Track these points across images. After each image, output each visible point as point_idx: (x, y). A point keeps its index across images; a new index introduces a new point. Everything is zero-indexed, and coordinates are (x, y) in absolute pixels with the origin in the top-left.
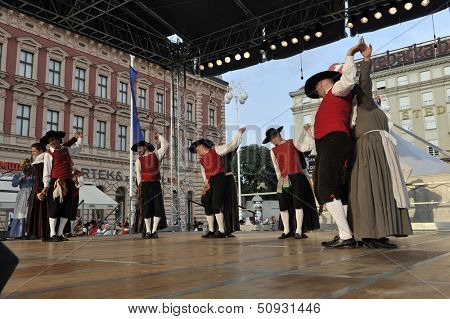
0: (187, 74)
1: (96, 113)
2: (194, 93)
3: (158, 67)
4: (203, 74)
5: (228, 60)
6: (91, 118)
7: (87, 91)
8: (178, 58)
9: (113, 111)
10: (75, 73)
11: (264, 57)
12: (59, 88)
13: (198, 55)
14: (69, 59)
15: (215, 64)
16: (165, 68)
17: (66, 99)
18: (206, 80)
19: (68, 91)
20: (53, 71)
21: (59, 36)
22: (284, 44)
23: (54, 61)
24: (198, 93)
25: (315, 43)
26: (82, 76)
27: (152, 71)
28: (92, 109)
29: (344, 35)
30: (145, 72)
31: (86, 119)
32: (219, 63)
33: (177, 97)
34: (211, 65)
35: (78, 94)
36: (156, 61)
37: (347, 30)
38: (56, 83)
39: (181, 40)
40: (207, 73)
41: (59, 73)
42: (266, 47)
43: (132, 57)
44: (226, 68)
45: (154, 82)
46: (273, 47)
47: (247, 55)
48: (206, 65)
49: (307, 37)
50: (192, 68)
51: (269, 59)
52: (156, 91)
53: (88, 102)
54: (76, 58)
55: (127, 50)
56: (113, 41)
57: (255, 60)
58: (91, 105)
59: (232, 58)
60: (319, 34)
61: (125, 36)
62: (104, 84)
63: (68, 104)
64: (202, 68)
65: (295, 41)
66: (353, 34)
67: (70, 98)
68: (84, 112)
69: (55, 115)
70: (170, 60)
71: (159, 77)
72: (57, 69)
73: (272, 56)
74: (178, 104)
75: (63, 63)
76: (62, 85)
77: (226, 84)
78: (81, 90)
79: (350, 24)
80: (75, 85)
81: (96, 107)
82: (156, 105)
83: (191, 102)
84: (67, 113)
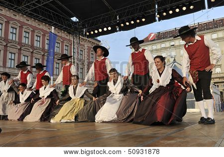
0: (80, 36)
1: (34, 55)
2: (84, 45)
3: (66, 32)
4: (88, 37)
5: (100, 30)
6: (32, 57)
7: (30, 43)
8: (76, 29)
9: (43, 54)
10: (24, 34)
11: (118, 29)
12: (15, 42)
13: (86, 28)
14: (21, 27)
15: (94, 32)
16: (69, 33)
17: (19, 47)
18: (90, 39)
19: (20, 43)
20: (12, 33)
21: (16, 16)
23: (13, 28)
24: (85, 46)
25: (142, 24)
26: (27, 36)
27: (63, 34)
28: (32, 53)
29: (155, 21)
30: (60, 34)
31: (29, 58)
32: (96, 32)
33: (75, 47)
34: (92, 33)
35: (25, 45)
36: (65, 30)
37: (157, 18)
38: (14, 39)
39: (78, 20)
40: (90, 36)
41: (15, 34)
42: (119, 24)
43: (53, 27)
44: (99, 34)
45: (64, 39)
46: (122, 25)
47: (110, 28)
48: (90, 32)
49: (138, 21)
50: (83, 34)
51: (120, 30)
52: (65, 44)
53: (30, 49)
54: (24, 27)
55: (50, 24)
56: (44, 20)
58: (31, 51)
59: (103, 30)
60: (144, 20)
61: (50, 17)
62: (38, 40)
63: (20, 49)
64: (88, 34)
65: (132, 22)
66: (159, 20)
67: (21, 47)
68: (28, 54)
69: (13, 55)
70: (72, 29)
71: (66, 37)
72: (14, 32)
73: (122, 29)
74: (76, 51)
75: (18, 29)
76: (17, 40)
77: (100, 41)
78: (27, 43)
79: (158, 16)
80: (24, 40)
81: (34, 52)
82: (65, 51)
83: (82, 50)
84: (20, 54)
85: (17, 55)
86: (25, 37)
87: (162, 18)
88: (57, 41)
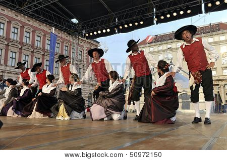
0: (80, 37)
1: (35, 54)
2: (83, 46)
3: (66, 33)
4: (88, 38)
5: (99, 32)
6: (32, 56)
7: (30, 43)
8: (76, 30)
9: (43, 53)
10: (25, 34)
11: (116, 31)
12: (16, 41)
13: (85, 29)
14: (22, 27)
15: (93, 34)
16: (69, 34)
17: (20, 47)
18: (89, 41)
19: (21, 43)
20: (14, 33)
21: (18, 16)
22: (126, 26)
23: (15, 28)
24: (85, 46)
25: (140, 27)
26: (28, 36)
27: (63, 35)
28: (33, 52)
29: (153, 24)
30: (60, 35)
31: (30, 57)
32: (95, 33)
33: (75, 48)
34: (91, 34)
35: (26, 44)
36: (65, 31)
37: (155, 22)
38: (15, 39)
39: (78, 22)
41: (17, 34)
42: (117, 27)
43: (53, 28)
45: (64, 40)
46: (121, 27)
47: (108, 30)
48: (89, 34)
49: (136, 24)
50: (82, 35)
51: (119, 32)
52: (64, 44)
54: (26, 27)
55: (51, 25)
57: (112, 33)
58: (32, 50)
59: (102, 31)
60: (142, 23)
61: (50, 18)
62: (39, 40)
63: (21, 49)
64: (87, 35)
65: (131, 25)
66: (157, 23)
67: (22, 46)
68: (29, 53)
69: (14, 54)
70: (72, 30)
71: (66, 38)
72: (16, 32)
73: (120, 31)
74: (75, 51)
75: (19, 29)
76: (18, 40)
77: (99, 43)
78: (28, 42)
79: (156, 19)
80: (25, 40)
81: (35, 51)
82: (64, 51)
83: (81, 50)
84: (20, 53)
85: (18, 54)
86: (26, 37)
87: (160, 21)
88: (57, 41)
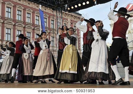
0: (63, 11)
1: (26, 29)
2: (67, 19)
4: (70, 11)
5: (80, 5)
6: (24, 31)
7: (22, 20)
9: (33, 28)
10: (17, 12)
11: (95, 3)
12: (10, 19)
13: (67, 3)
14: (14, 7)
15: (74, 7)
16: (53, 9)
17: (14, 24)
18: (72, 14)
19: (14, 20)
20: (8, 12)
23: (8, 8)
24: (69, 19)
26: (20, 14)
27: (49, 11)
30: (46, 11)
32: (76, 6)
35: (19, 21)
38: (9, 17)
41: (10, 13)
43: (40, 5)
44: (79, 8)
45: (50, 15)
50: (65, 9)
52: (51, 19)
53: (23, 24)
54: (17, 6)
58: (24, 26)
59: (82, 4)
62: (29, 17)
63: (15, 25)
64: (69, 9)
69: (9, 30)
71: (52, 13)
75: (12, 9)
76: (12, 18)
77: (81, 15)
78: (20, 19)
81: (26, 27)
82: (51, 25)
83: (66, 23)
84: (14, 29)
85: (12, 30)
86: (18, 15)
88: (45, 17)
